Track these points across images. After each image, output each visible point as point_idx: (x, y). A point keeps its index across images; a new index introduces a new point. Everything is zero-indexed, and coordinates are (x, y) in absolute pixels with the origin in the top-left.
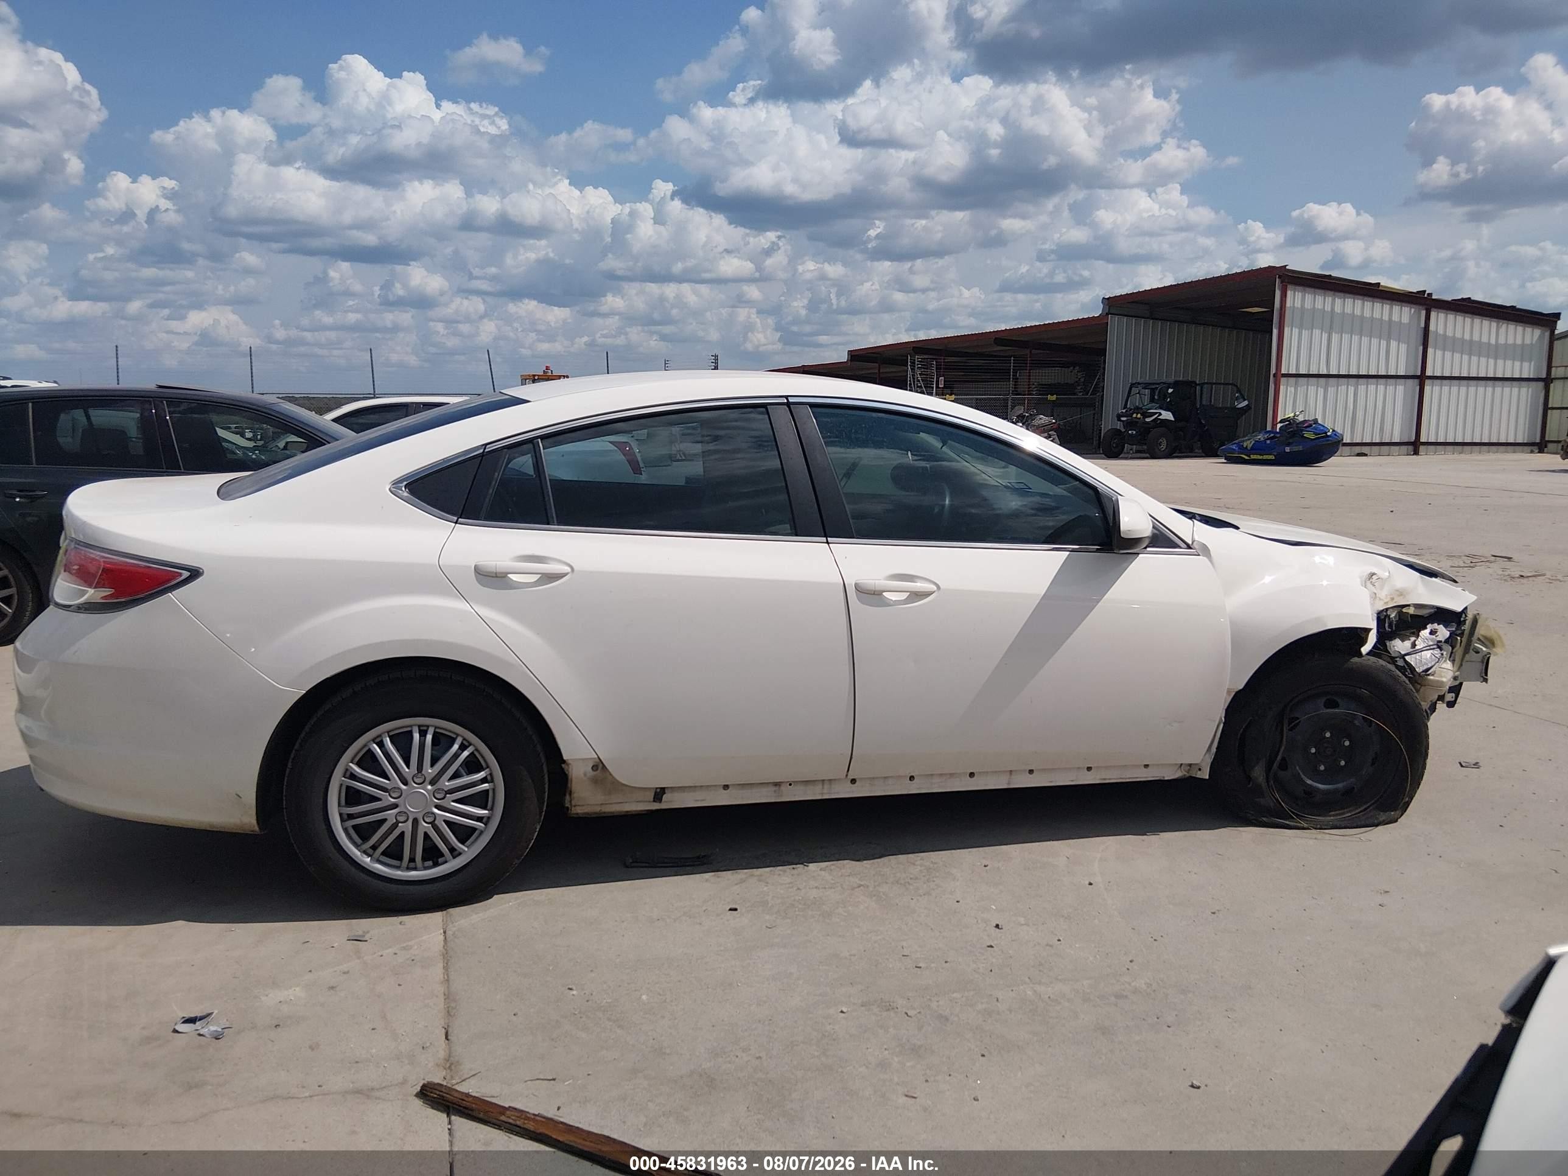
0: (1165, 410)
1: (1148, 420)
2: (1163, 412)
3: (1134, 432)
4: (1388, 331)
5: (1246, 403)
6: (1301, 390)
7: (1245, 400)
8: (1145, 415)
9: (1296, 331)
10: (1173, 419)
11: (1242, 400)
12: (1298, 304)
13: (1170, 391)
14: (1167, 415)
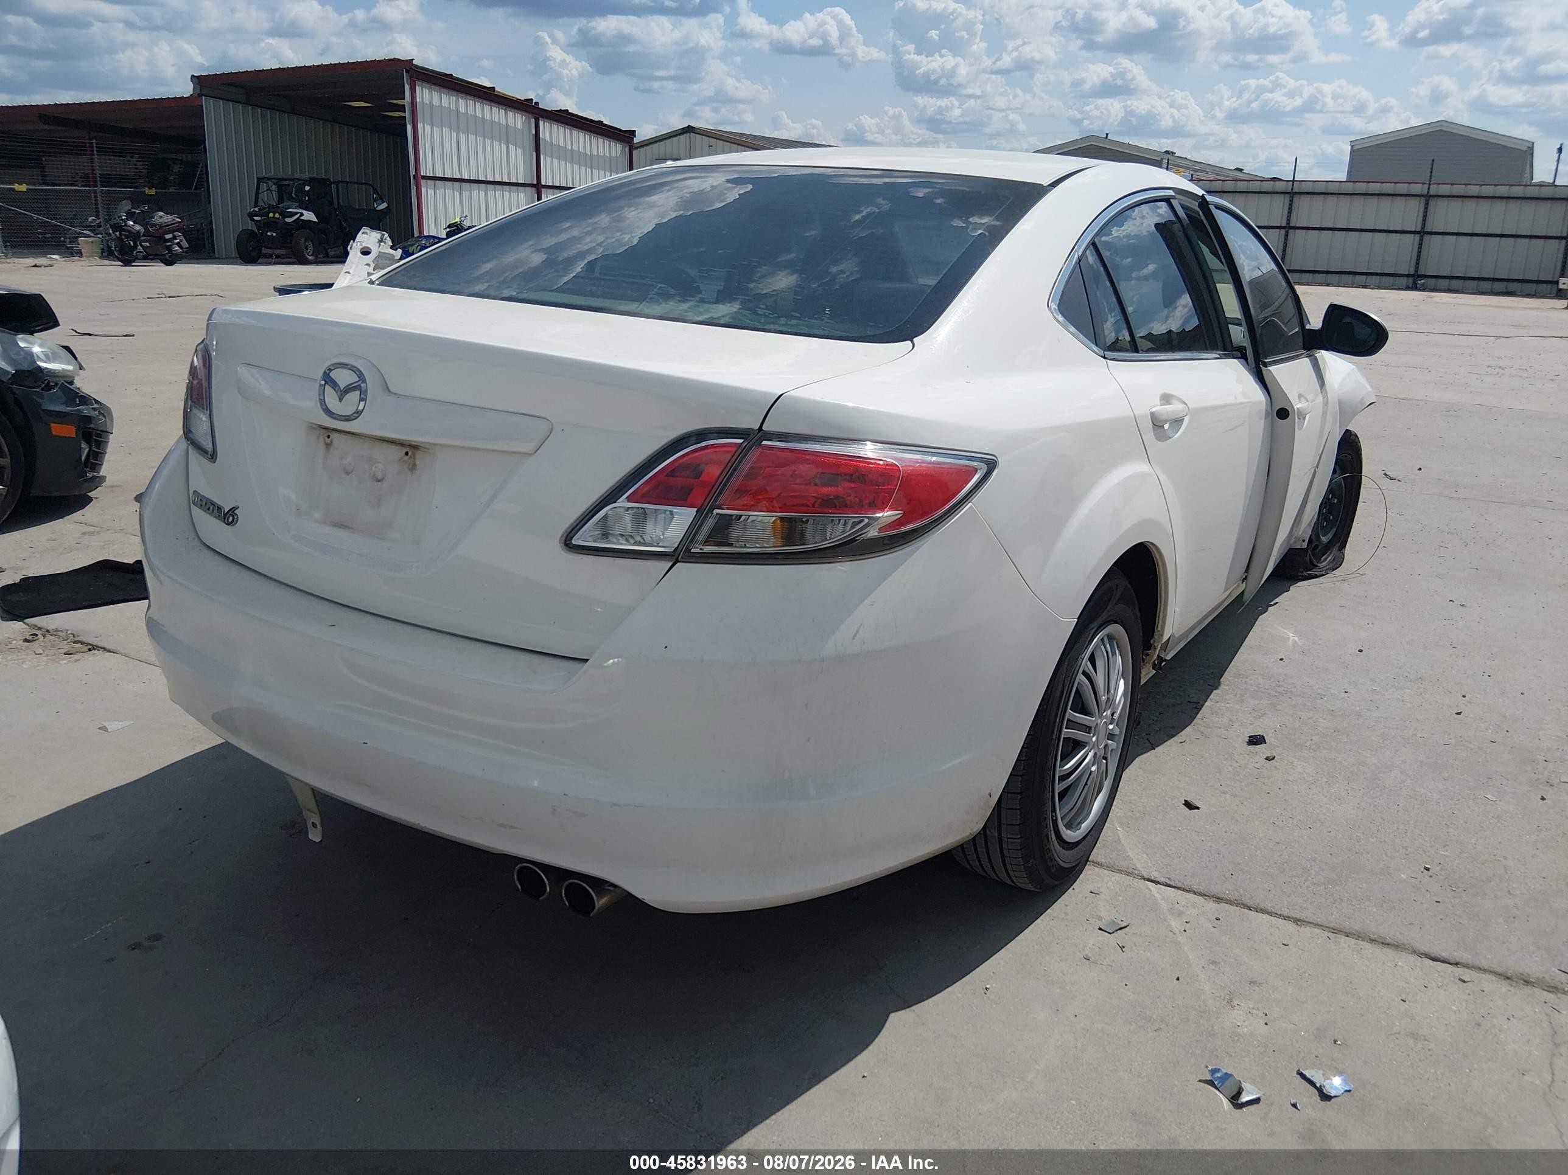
0: (305, 210)
1: (289, 220)
2: (304, 212)
3: (274, 234)
4: (506, 136)
5: (385, 205)
6: (440, 192)
7: (383, 202)
8: (285, 215)
9: (428, 128)
10: (316, 220)
11: (380, 201)
12: (426, 100)
13: (307, 188)
14: (309, 216)
